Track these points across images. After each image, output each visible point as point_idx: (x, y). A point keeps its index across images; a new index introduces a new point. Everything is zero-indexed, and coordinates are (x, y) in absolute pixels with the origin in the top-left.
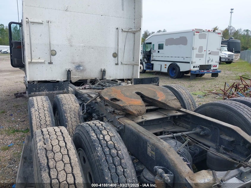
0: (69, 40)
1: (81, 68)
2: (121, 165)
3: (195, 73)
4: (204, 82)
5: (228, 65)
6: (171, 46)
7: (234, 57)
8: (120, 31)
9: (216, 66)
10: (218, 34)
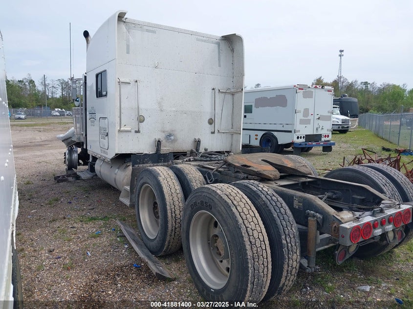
0: (159, 103)
1: (172, 138)
2: (282, 207)
3: (300, 147)
4: (313, 158)
5: (343, 135)
6: (264, 108)
7: (350, 123)
8: (217, 91)
9: (328, 136)
10: (328, 91)
